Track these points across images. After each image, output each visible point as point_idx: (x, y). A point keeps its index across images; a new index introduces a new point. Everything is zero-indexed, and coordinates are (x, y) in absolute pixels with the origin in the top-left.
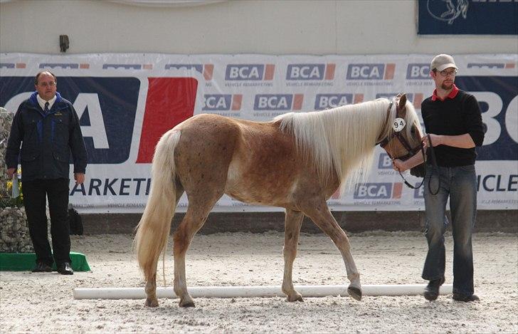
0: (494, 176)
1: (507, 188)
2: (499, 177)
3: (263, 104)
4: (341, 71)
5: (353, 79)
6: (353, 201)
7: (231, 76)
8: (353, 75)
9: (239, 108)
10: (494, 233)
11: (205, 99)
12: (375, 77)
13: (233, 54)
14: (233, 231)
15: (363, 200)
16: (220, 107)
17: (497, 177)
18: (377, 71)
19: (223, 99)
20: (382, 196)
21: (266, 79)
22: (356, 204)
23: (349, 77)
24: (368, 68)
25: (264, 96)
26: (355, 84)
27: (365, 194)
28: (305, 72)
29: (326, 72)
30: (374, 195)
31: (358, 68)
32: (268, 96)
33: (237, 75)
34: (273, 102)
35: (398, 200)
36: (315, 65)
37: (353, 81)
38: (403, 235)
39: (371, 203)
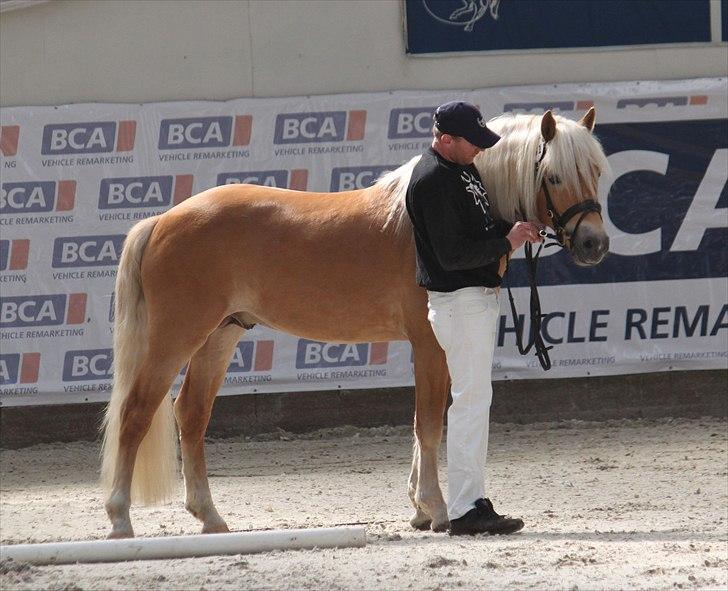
0: (562, 315)
1: (587, 336)
2: (573, 315)
3: (116, 197)
4: (262, 130)
5: (287, 141)
6: (296, 373)
7: (54, 147)
8: (286, 136)
9: (71, 207)
10: (565, 422)
11: (4, 193)
12: (328, 137)
13: (56, 105)
14: (68, 440)
15: (315, 371)
16: (34, 205)
17: (567, 316)
18: (332, 125)
19: (38, 190)
20: (350, 361)
21: (120, 149)
22: (301, 379)
23: (279, 139)
24: (315, 120)
25: (116, 181)
26: (292, 152)
27: (318, 359)
28: (195, 134)
29: (235, 130)
30: (336, 360)
31: (296, 122)
32: (125, 182)
33: (64, 144)
34: (135, 193)
35: (379, 367)
36: (214, 119)
37: (288, 146)
38: (393, 434)
39: (329, 376)
